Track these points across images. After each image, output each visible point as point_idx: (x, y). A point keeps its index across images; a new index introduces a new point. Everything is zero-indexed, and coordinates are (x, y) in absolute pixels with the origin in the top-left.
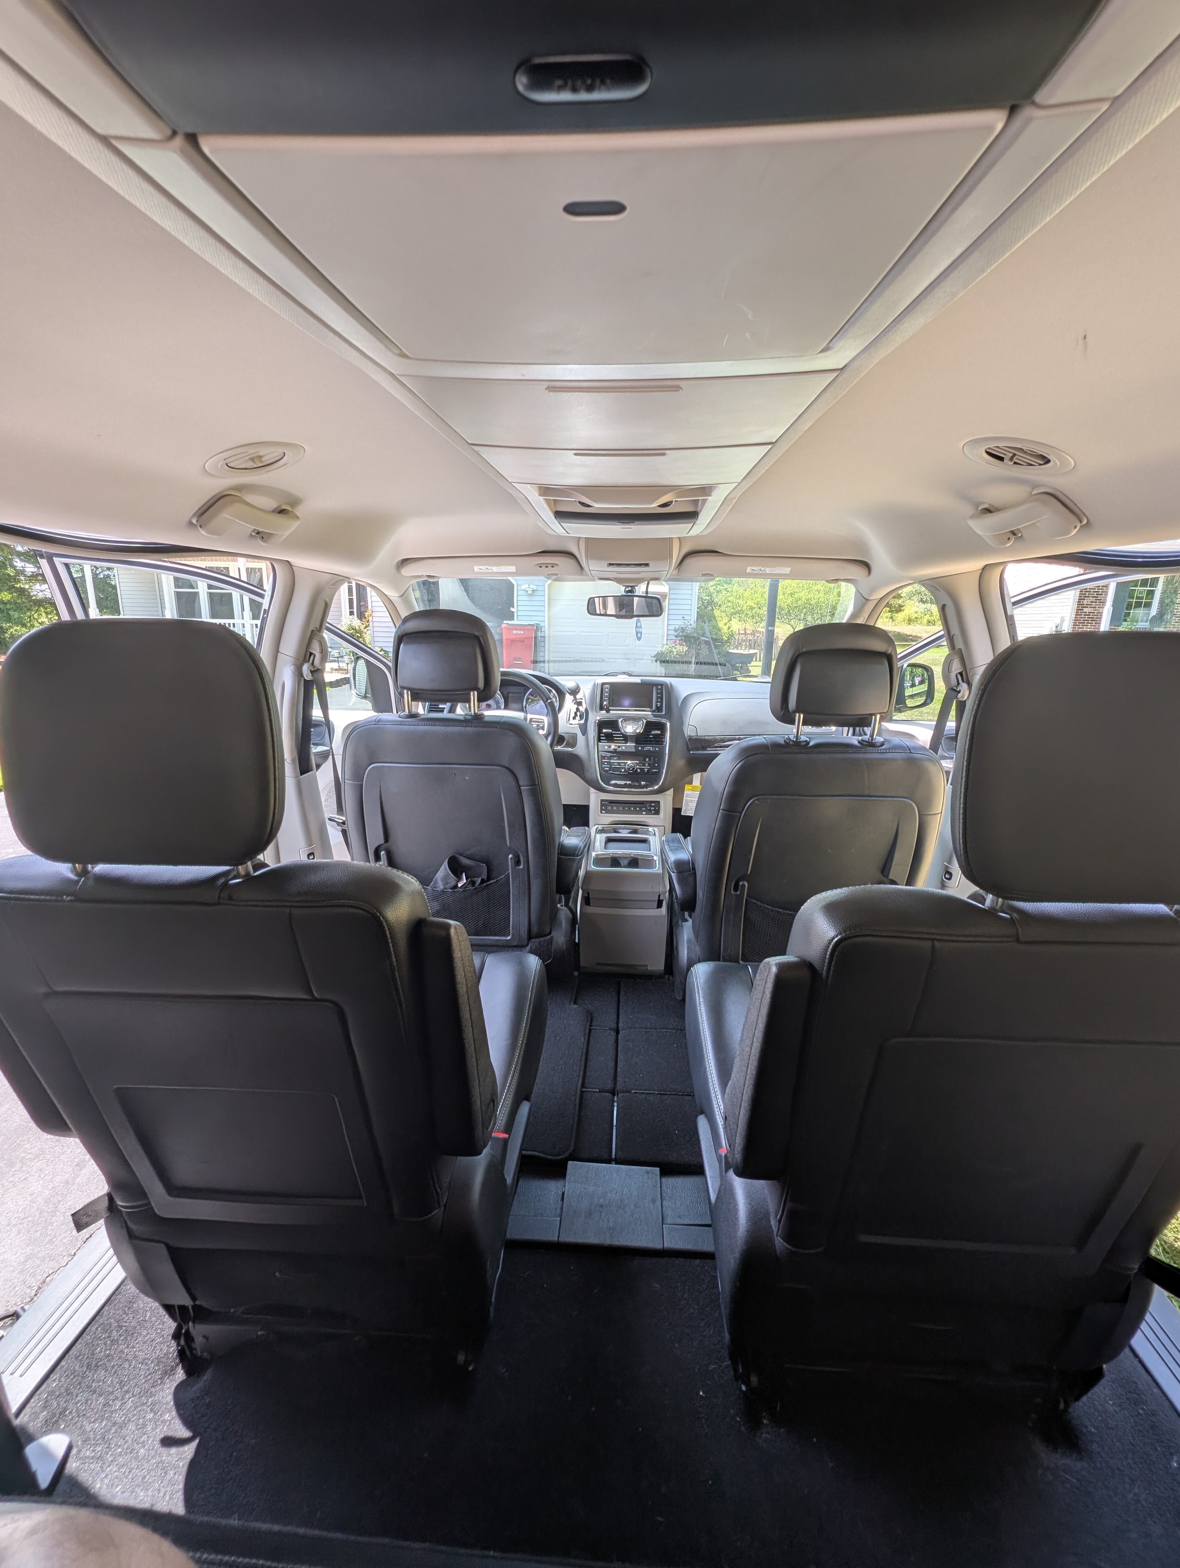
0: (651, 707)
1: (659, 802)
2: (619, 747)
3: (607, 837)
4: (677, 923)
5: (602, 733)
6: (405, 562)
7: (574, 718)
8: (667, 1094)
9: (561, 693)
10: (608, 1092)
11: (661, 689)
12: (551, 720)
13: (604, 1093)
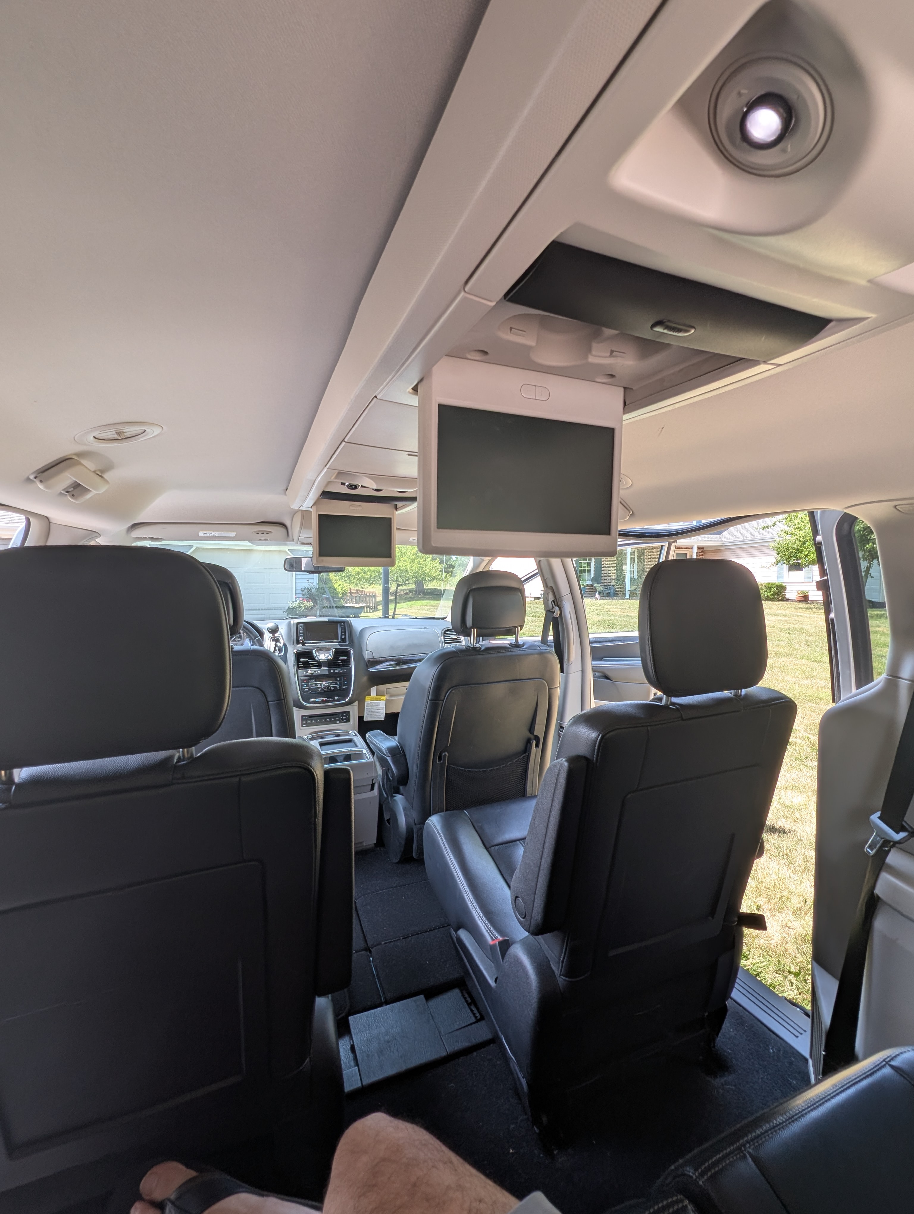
0: (337, 639)
1: (348, 712)
2: (315, 672)
3: (321, 741)
4: (390, 798)
5: (300, 662)
6: (137, 525)
7: (275, 651)
10: (362, 950)
11: (344, 626)
13: (360, 953)
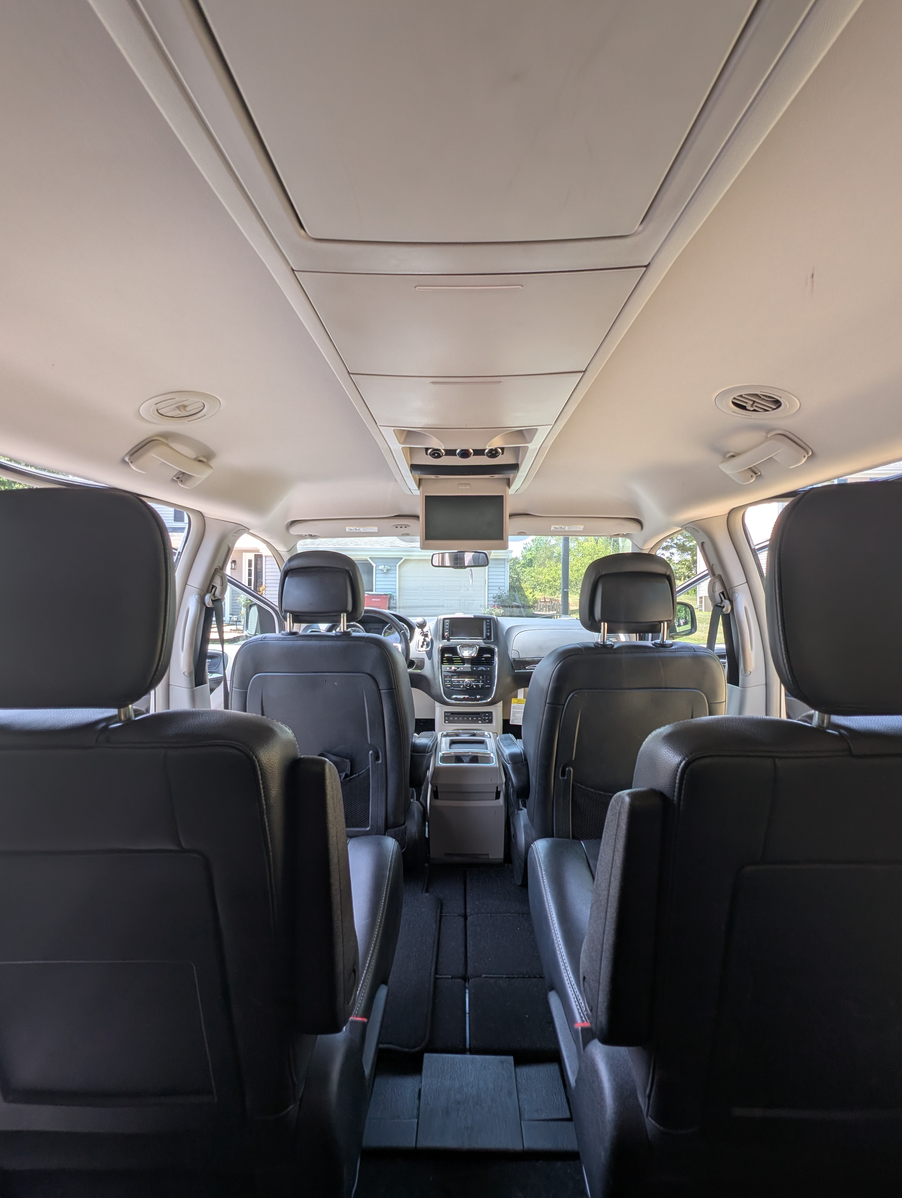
0: (482, 636)
1: (491, 713)
2: (458, 668)
3: (451, 740)
4: (514, 811)
5: (445, 657)
6: (293, 523)
7: (422, 646)
8: (515, 978)
9: (411, 628)
10: (460, 978)
11: (490, 622)
12: (404, 646)
13: (456, 980)
